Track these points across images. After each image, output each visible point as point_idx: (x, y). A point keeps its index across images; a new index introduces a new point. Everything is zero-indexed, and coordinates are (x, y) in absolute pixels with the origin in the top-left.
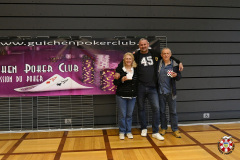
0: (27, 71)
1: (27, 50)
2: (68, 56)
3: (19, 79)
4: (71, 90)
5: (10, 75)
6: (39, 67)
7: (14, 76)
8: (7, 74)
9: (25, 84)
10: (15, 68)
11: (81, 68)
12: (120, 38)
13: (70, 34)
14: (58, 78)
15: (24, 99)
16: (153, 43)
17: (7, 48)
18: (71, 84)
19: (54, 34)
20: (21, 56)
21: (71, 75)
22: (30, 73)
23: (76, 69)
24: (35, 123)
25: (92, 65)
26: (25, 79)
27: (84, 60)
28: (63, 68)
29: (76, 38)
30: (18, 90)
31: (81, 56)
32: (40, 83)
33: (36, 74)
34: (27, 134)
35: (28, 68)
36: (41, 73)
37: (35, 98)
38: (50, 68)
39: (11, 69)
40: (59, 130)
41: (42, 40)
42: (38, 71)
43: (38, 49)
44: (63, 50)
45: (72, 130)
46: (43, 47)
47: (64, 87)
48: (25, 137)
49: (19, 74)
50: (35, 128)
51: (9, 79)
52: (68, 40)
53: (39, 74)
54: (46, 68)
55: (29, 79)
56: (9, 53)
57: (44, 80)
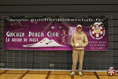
0: (29, 36)
1: (30, 24)
2: (53, 28)
3: (25, 40)
4: (54, 47)
5: (20, 38)
6: (36, 33)
7: (23, 38)
8: (19, 37)
9: (29, 43)
10: (23, 34)
11: (60, 35)
12: (83, 17)
13: (54, 15)
14: (47, 40)
15: (28, 52)
17: (19, 23)
18: (54, 43)
19: (45, 14)
20: (27, 27)
21: (55, 38)
22: (31, 37)
24: (33, 65)
25: (66, 33)
26: (28, 40)
27: (61, 30)
28: (49, 34)
29: (58, 17)
30: (25, 46)
31: (60, 27)
32: (37, 42)
33: (35, 37)
34: (28, 71)
35: (30, 34)
36: (37, 37)
37: (33, 51)
38: (42, 34)
39: (21, 34)
40: (46, 70)
41: (38, 18)
42: (36, 36)
43: (36, 23)
44: (50, 24)
45: (54, 70)
46: (39, 23)
47: (49, 45)
48: (27, 72)
49: (25, 37)
50: (33, 68)
52: (53, 18)
53: (36, 37)
54: (40, 34)
55: (31, 40)
56: (20, 25)
57: (39, 41)
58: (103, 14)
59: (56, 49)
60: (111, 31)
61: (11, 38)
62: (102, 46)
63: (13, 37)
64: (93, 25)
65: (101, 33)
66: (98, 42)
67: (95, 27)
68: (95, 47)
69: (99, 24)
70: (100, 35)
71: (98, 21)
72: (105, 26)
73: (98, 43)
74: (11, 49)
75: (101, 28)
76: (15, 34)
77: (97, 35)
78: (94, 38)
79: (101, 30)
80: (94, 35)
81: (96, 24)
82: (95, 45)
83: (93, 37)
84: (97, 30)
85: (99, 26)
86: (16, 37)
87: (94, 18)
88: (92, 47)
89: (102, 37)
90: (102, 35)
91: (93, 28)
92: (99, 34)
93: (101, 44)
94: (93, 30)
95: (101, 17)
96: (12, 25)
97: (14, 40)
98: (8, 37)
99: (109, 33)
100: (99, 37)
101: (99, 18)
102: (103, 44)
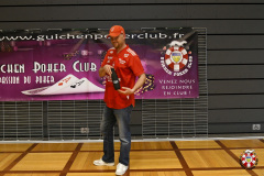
0: (36, 70)
1: (36, 45)
2: (84, 53)
3: (27, 80)
4: (88, 94)
5: (16, 75)
6: (50, 66)
7: (21, 76)
8: (14, 74)
9: (34, 85)
10: (22, 67)
12: (148, 31)
14: (72, 79)
15: (33, 104)
16: (186, 37)
17: (13, 43)
18: (88, 86)
19: (67, 25)
20: (29, 53)
21: (88, 75)
22: (40, 73)
23: (94, 69)
24: (45, 131)
26: (33, 79)
28: (78, 67)
29: (94, 31)
30: (26, 92)
31: (100, 52)
32: (51, 84)
33: (47, 74)
34: (35, 145)
35: (37, 66)
36: (53, 74)
37: (45, 102)
38: (63, 67)
39: (18, 68)
40: (73, 141)
41: (53, 33)
42: (50, 70)
43: (49, 44)
44: (78, 45)
45: (89, 141)
46: (54, 43)
47: (79, 89)
49: (26, 74)
50: (46, 137)
51: (16, 80)
52: (84, 33)
53: (50, 74)
54: (58, 67)
55: (38, 79)
56: (15, 49)
57: (56, 81)
58: (188, 24)
59: (92, 98)
60: (205, 58)
62: (187, 90)
64: (168, 47)
65: (185, 62)
66: (178, 81)
67: (173, 50)
68: (172, 91)
69: (180, 44)
71: (178, 39)
72: (193, 48)
73: (178, 84)
75: (184, 52)
78: (170, 73)
79: (184, 57)
81: (173, 43)
82: (173, 88)
84: (176, 56)
85: (181, 48)
86: (7, 75)
87: (170, 32)
88: (167, 91)
89: (186, 70)
90: (186, 67)
91: (168, 52)
93: (184, 84)
94: (168, 57)
95: (185, 30)
97: (2, 80)
99: (200, 62)
100: (181, 70)
101: (180, 32)
102: (188, 84)
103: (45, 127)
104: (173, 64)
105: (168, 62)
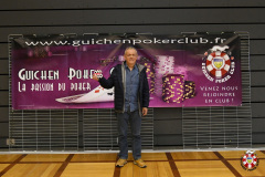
0: (71, 77)
1: (72, 51)
2: (122, 58)
3: (62, 87)
5: (50, 82)
6: (86, 72)
7: (55, 83)
8: (48, 81)
9: (69, 92)
10: (57, 74)
12: (188, 36)
15: (68, 112)
16: (230, 40)
17: (47, 49)
22: (75, 80)
24: (81, 142)
25: (153, 70)
26: (68, 86)
27: (142, 62)
29: (132, 36)
30: (60, 100)
32: (87, 91)
33: (82, 80)
34: (71, 156)
35: (72, 73)
36: (88, 80)
39: (52, 74)
40: (111, 151)
41: (90, 38)
42: (86, 77)
43: (85, 49)
44: (115, 51)
50: (81, 148)
51: (50, 87)
52: (122, 38)
53: (86, 80)
55: (73, 86)
56: (49, 54)
57: (92, 88)
58: (230, 28)
60: (248, 64)
61: (29, 83)
62: (230, 98)
63: (35, 81)
64: (210, 53)
65: (227, 68)
66: (220, 88)
67: (214, 56)
68: (214, 98)
69: (222, 49)
70: (225, 74)
71: (219, 44)
72: (235, 53)
73: (220, 91)
74: (29, 107)
76: (39, 75)
77: (219, 74)
78: (212, 79)
79: (226, 62)
80: (212, 74)
81: (215, 48)
82: (215, 95)
83: (209, 77)
84: (218, 62)
85: (223, 54)
86: (41, 81)
87: (211, 37)
88: (208, 98)
89: (229, 77)
90: (228, 73)
91: (210, 58)
92: (222, 70)
93: (226, 91)
94: (210, 63)
95: (227, 35)
96: (30, 54)
97: (35, 87)
98: (22, 82)
99: (243, 68)
101: (222, 37)
102: (231, 91)
103: (81, 136)
104: (214, 70)
105: (210, 68)
